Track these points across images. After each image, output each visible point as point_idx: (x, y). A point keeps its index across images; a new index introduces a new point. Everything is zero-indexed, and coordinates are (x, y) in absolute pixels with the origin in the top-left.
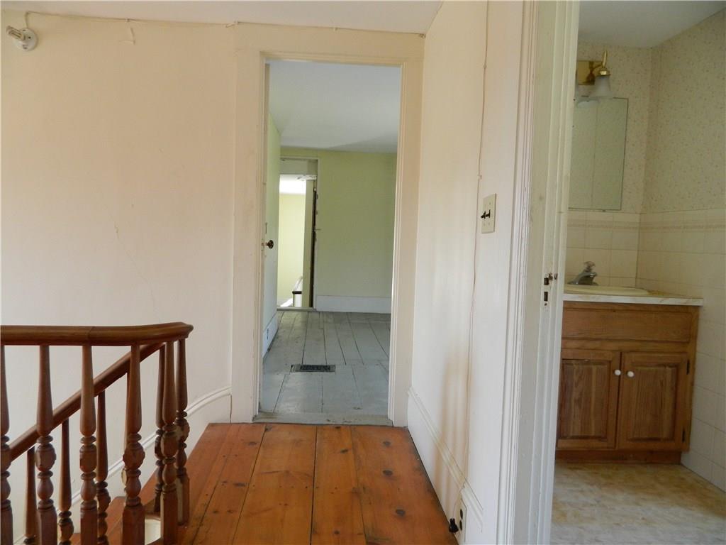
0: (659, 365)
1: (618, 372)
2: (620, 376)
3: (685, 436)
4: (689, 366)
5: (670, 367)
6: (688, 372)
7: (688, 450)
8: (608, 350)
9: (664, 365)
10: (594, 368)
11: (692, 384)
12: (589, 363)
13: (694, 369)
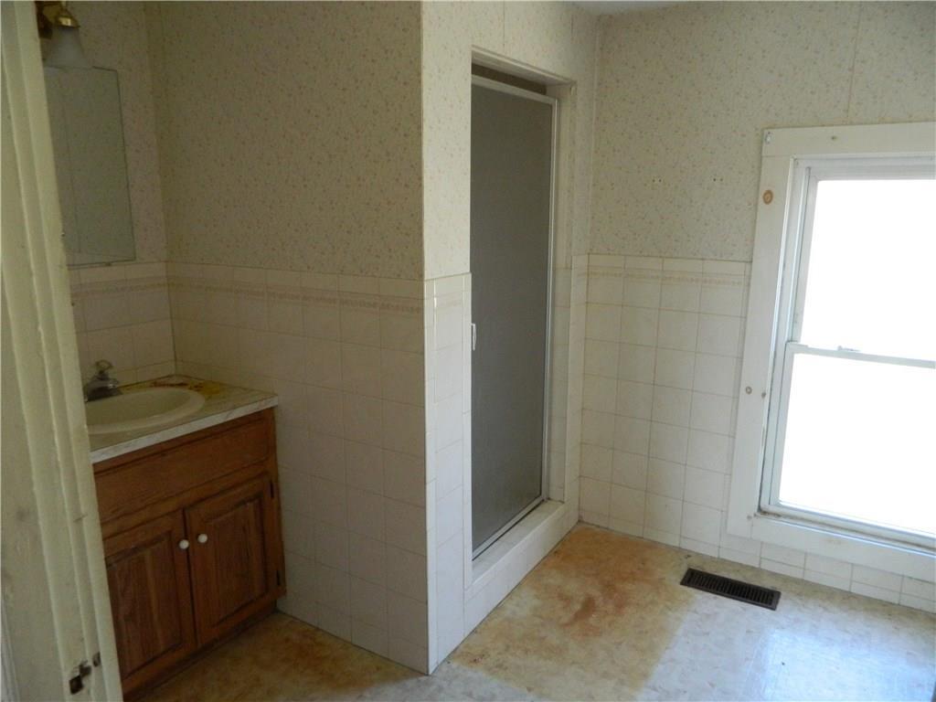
0: (238, 505)
1: (185, 544)
2: (187, 549)
3: (280, 579)
4: (273, 489)
5: (251, 501)
6: (272, 496)
7: (285, 592)
8: (162, 516)
9: (244, 503)
10: (147, 554)
11: (279, 508)
12: (135, 550)
13: (278, 489)
